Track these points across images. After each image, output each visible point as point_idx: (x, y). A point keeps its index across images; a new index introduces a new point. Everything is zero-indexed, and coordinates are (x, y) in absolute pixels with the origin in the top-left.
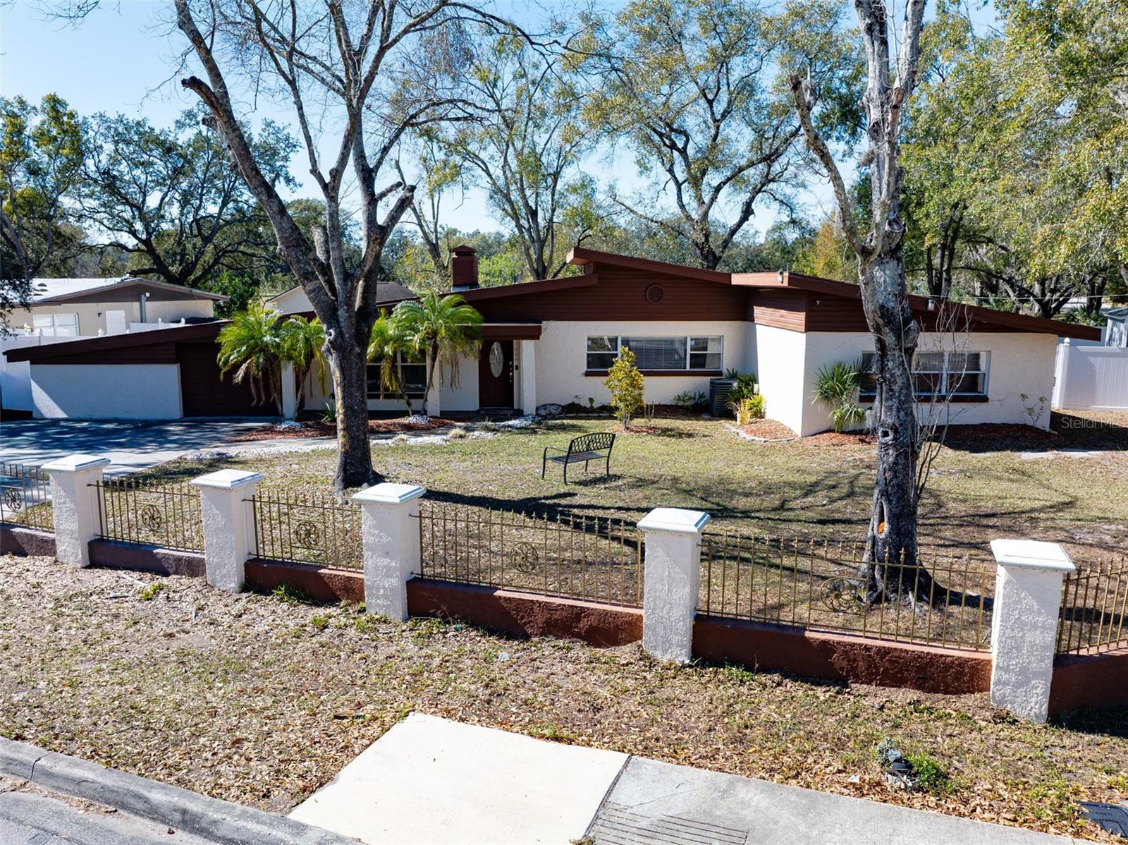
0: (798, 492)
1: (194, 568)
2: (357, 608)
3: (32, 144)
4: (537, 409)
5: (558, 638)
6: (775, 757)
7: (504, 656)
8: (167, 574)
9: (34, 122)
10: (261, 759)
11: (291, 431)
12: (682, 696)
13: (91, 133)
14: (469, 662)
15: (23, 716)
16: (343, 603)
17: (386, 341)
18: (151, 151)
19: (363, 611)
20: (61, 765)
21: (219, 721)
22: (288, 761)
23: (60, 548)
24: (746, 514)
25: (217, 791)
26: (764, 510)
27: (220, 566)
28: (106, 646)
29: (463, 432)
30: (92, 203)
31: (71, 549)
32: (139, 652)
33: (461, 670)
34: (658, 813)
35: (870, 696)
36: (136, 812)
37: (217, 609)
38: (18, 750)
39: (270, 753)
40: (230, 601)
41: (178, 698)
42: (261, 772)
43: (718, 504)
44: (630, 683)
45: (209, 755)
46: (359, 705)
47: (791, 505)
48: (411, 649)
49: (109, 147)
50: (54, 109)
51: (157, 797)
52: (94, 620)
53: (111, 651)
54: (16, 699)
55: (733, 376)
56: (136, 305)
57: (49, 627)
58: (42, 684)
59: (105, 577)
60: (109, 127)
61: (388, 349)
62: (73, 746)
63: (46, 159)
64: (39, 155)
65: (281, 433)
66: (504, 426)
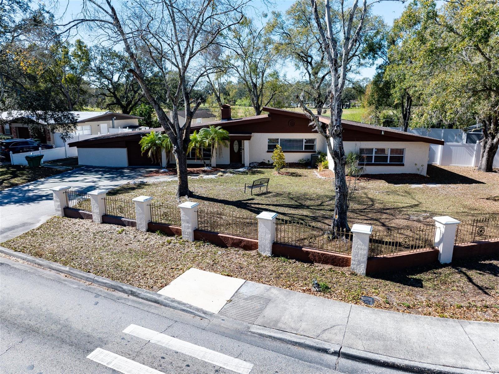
0: (328, 199)
1: (133, 224)
2: (180, 237)
3: (72, 58)
4: (250, 164)
5: (236, 248)
6: (286, 282)
7: (220, 252)
8: (125, 226)
9: (71, 50)
10: (151, 279)
11: (164, 172)
12: (266, 265)
13: (93, 53)
14: (210, 254)
15: (89, 266)
16: (176, 236)
17: (197, 142)
18: (115, 59)
19: (181, 238)
20: (100, 279)
21: (140, 269)
22: (158, 279)
23: (94, 217)
24: (308, 207)
25: (140, 286)
26: (315, 206)
27: (141, 224)
28: (109, 247)
29: (222, 174)
30: (93, 78)
31: (97, 218)
32: (118, 249)
33: (207, 256)
34: (249, 294)
35: (318, 266)
36: (120, 291)
37: (140, 237)
38: (89, 275)
39: (153, 277)
40: (144, 235)
41: (129, 262)
42: (151, 282)
43: (300, 203)
44: (253, 261)
45: (138, 278)
46: (178, 265)
47: (324, 204)
48: (194, 250)
49: (99, 58)
50: (79, 45)
51: (125, 287)
52: (105, 240)
53: (111, 249)
54: (87, 262)
55: (319, 153)
56: (111, 121)
57: (92, 242)
58: (93, 258)
59: (107, 226)
60: (99, 50)
61: (198, 145)
62: (103, 274)
63: (77, 63)
64: (74, 62)
65: (162, 173)
66: (237, 171)
